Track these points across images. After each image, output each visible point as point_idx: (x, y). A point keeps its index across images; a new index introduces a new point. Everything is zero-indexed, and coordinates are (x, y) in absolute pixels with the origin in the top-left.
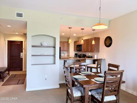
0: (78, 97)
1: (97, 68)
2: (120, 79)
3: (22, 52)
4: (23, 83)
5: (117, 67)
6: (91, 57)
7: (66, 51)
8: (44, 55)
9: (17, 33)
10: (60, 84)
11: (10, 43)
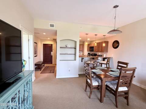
0: (96, 86)
1: (106, 64)
2: (132, 74)
3: (52, 51)
4: (54, 73)
5: (127, 64)
6: (101, 56)
7: (81, 51)
8: (68, 54)
9: (49, 39)
10: (79, 75)
11: (45, 45)
